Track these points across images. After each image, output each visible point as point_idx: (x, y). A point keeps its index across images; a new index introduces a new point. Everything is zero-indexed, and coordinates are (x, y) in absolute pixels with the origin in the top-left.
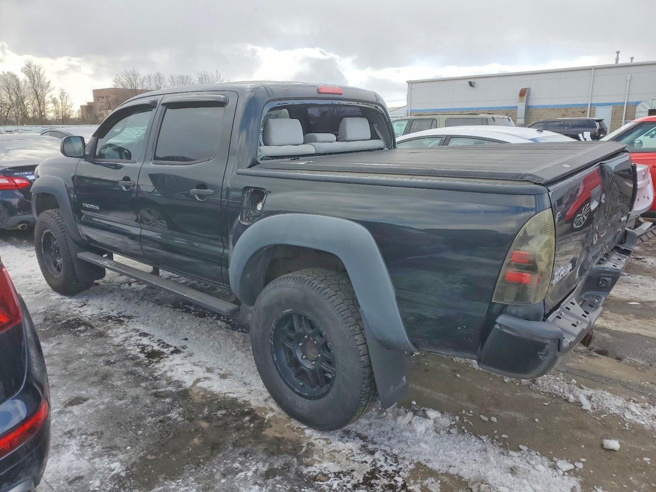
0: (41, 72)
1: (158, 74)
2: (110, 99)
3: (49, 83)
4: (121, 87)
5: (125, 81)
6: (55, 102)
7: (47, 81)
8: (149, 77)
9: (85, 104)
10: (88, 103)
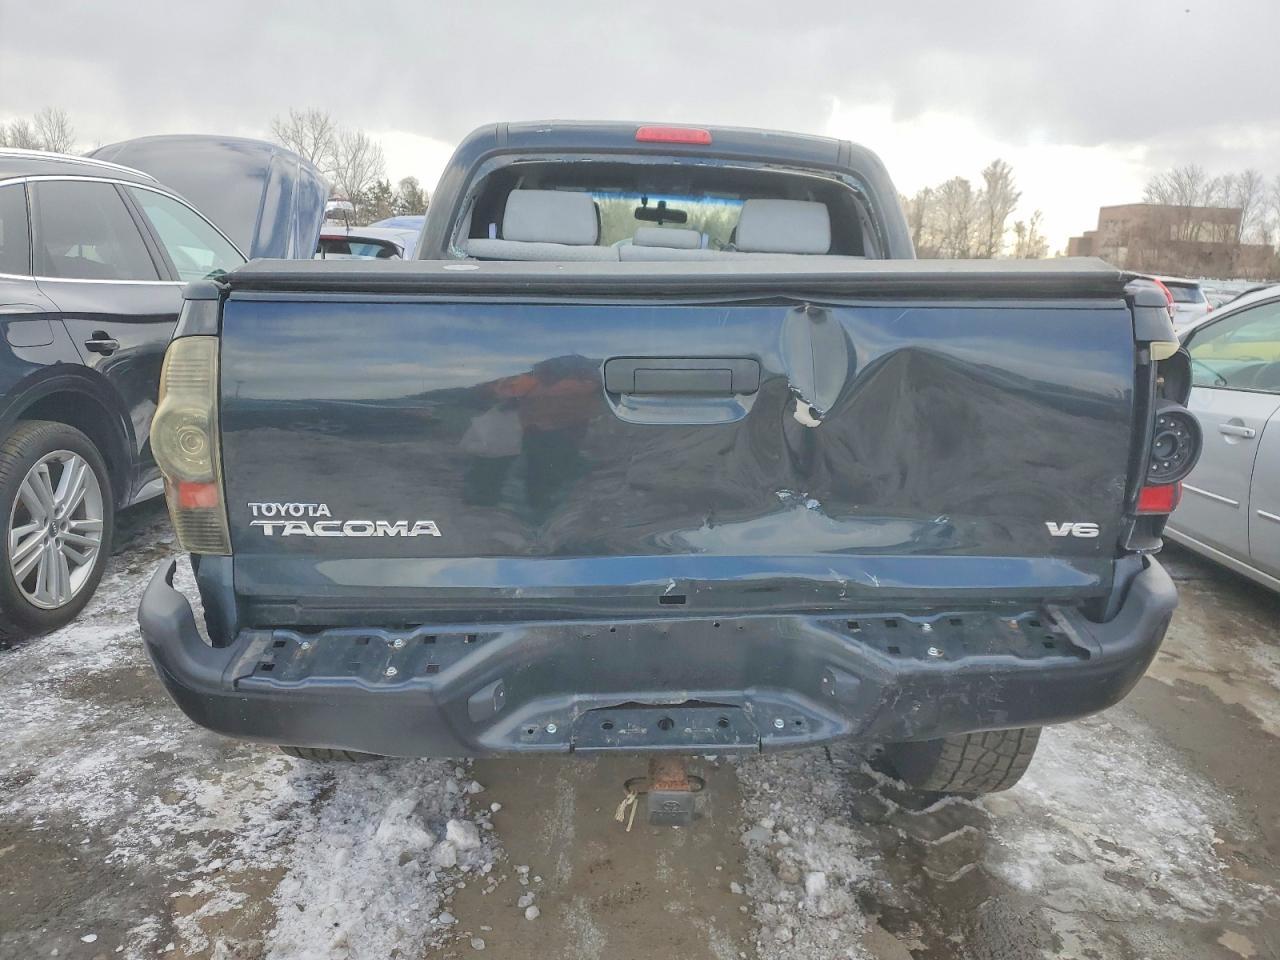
0: (1010, 177)
1: (1249, 174)
2: (1129, 225)
3: (1019, 195)
4: (1157, 201)
5: (1169, 189)
6: (1020, 229)
7: (1016, 191)
8: (1228, 182)
9: (1080, 234)
10: (1085, 233)
